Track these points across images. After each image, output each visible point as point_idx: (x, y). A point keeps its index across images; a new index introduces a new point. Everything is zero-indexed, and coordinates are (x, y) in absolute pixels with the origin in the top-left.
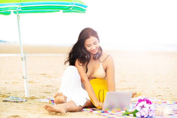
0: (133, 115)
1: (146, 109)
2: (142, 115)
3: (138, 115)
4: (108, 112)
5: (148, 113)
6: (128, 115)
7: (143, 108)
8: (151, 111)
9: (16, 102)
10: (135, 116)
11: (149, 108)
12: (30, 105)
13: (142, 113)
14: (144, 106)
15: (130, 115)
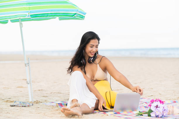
0: (147, 115)
1: (161, 109)
2: (157, 115)
3: (153, 114)
4: (121, 113)
5: (162, 113)
6: (142, 115)
7: (157, 108)
8: (166, 111)
9: (24, 106)
10: (149, 116)
11: (164, 108)
12: (39, 108)
13: (156, 113)
14: (158, 107)
15: (143, 115)
